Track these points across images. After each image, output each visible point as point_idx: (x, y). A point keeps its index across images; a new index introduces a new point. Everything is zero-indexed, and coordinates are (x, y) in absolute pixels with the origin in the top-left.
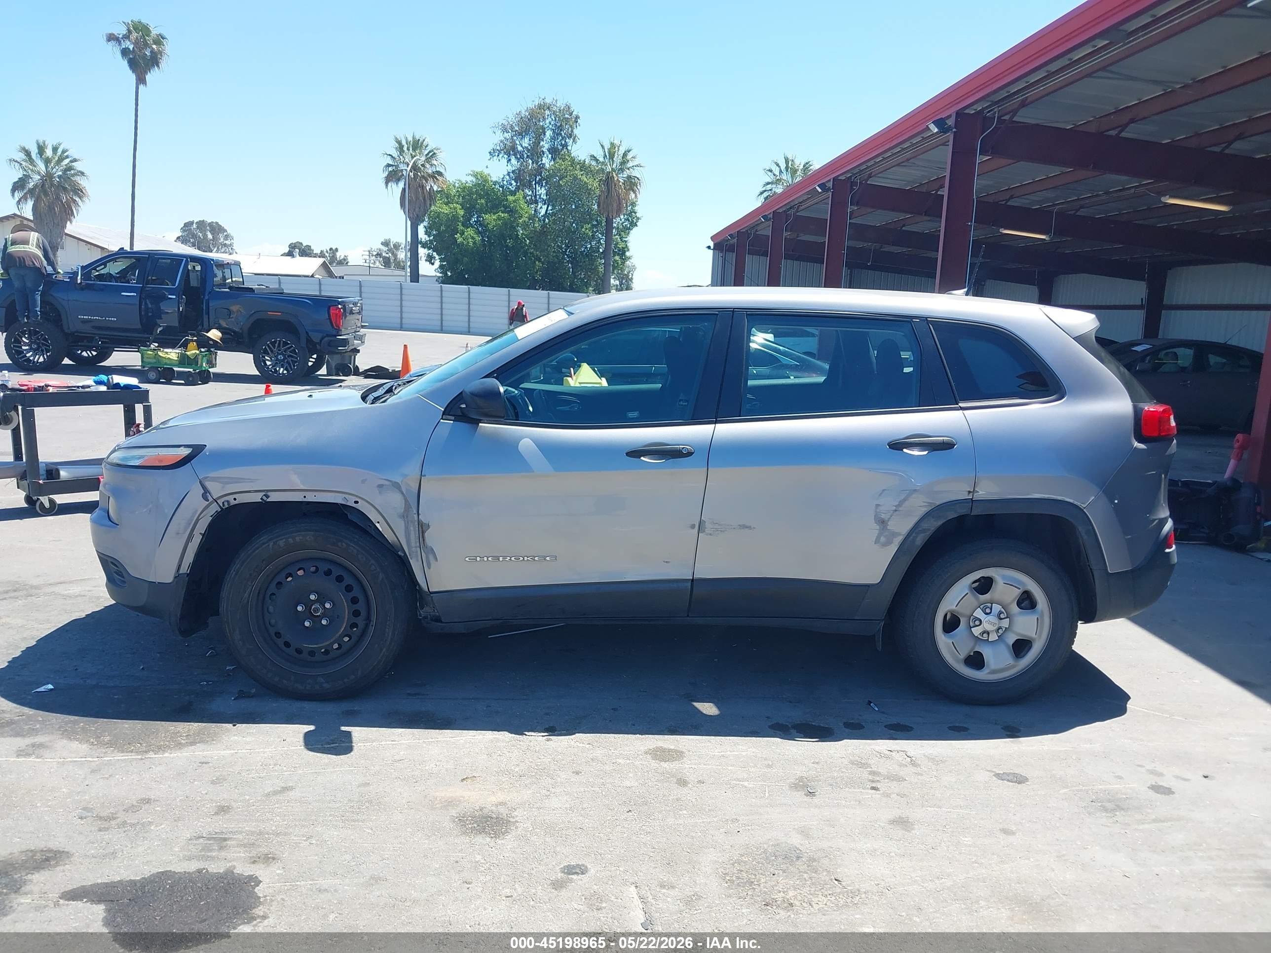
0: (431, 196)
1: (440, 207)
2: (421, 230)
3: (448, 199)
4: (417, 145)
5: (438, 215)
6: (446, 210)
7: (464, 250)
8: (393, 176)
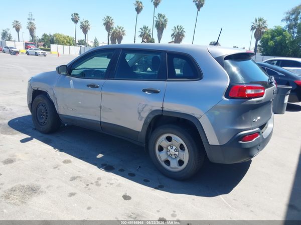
0: (263, 33)
1: (265, 36)
2: (259, 42)
3: (268, 33)
4: (260, 20)
5: (264, 38)
6: (266, 36)
7: (270, 47)
8: (253, 28)
